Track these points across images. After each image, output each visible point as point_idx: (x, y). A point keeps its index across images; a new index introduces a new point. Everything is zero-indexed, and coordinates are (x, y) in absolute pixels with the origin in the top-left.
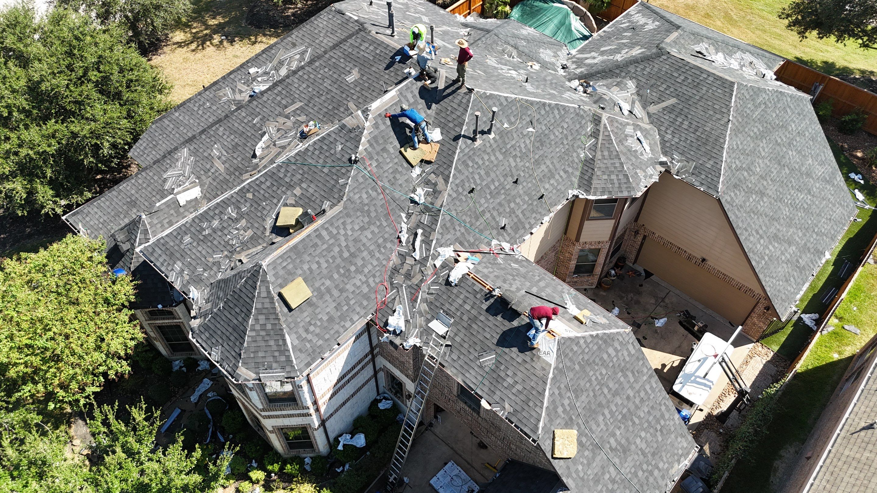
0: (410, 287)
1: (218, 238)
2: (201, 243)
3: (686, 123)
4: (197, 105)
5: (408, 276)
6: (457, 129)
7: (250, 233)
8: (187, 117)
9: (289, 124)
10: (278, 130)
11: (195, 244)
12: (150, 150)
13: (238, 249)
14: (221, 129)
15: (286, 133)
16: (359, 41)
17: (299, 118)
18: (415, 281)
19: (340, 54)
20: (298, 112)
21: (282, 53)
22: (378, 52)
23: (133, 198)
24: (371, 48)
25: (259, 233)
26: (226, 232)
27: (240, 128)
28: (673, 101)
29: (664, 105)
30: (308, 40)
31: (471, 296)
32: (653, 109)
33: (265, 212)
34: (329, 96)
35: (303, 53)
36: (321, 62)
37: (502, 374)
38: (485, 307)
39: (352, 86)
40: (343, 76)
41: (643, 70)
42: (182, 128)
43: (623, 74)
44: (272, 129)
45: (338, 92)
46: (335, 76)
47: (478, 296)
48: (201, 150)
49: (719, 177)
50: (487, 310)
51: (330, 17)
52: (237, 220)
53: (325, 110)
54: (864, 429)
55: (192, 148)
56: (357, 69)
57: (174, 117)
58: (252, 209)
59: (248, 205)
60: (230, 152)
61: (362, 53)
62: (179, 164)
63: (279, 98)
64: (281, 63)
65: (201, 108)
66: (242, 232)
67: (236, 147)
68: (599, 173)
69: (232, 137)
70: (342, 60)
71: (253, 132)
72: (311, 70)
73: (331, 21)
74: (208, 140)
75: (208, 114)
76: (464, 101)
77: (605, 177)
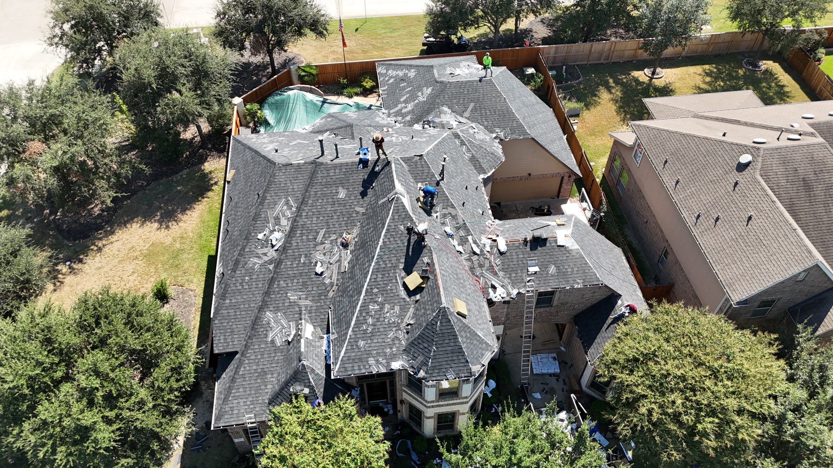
0: (487, 270)
1: (380, 327)
2: (372, 338)
3: (487, 111)
4: (238, 285)
5: (481, 266)
6: (433, 179)
7: (397, 308)
8: (239, 297)
9: (328, 246)
10: (324, 254)
11: (369, 341)
12: (230, 337)
13: (399, 321)
14: (282, 282)
15: (331, 252)
16: (325, 172)
17: (331, 239)
18: (487, 265)
19: (320, 187)
20: (327, 235)
21: (272, 212)
22: (344, 170)
23: (259, 371)
24: (337, 171)
25: (403, 303)
26: (382, 319)
27: (295, 272)
28: (472, 105)
29: (470, 109)
30: (282, 194)
31: (518, 250)
32: (467, 114)
33: (394, 291)
34: (338, 214)
35: (287, 203)
36: (312, 199)
37: (564, 270)
38: (528, 249)
39: (347, 199)
40: (335, 197)
41: (444, 97)
42: (242, 306)
43: (436, 106)
44: (319, 256)
45: (342, 208)
46: (330, 200)
47: (521, 247)
48: (281, 305)
49: (524, 127)
50: (531, 250)
51: (284, 171)
52: (382, 309)
53: (344, 222)
54: (676, 185)
55: (272, 309)
56: (340, 188)
57: (227, 305)
58: (385, 295)
59: (380, 296)
60: (304, 290)
61: (334, 177)
62: (272, 324)
63: (304, 237)
64: (277, 219)
65: (244, 284)
66: (392, 311)
67: (304, 284)
68: (482, 161)
69: (295, 281)
70: (325, 189)
71: (308, 268)
72: (310, 208)
73: (287, 173)
74: (278, 296)
75: (254, 283)
76: (423, 163)
77: (485, 160)
